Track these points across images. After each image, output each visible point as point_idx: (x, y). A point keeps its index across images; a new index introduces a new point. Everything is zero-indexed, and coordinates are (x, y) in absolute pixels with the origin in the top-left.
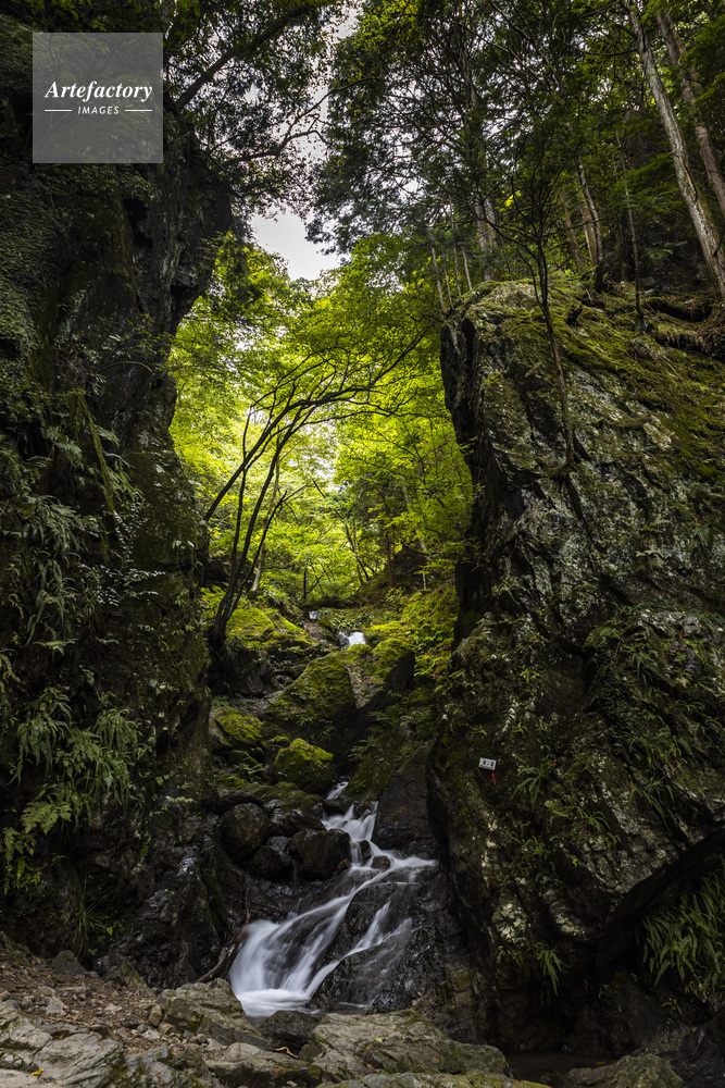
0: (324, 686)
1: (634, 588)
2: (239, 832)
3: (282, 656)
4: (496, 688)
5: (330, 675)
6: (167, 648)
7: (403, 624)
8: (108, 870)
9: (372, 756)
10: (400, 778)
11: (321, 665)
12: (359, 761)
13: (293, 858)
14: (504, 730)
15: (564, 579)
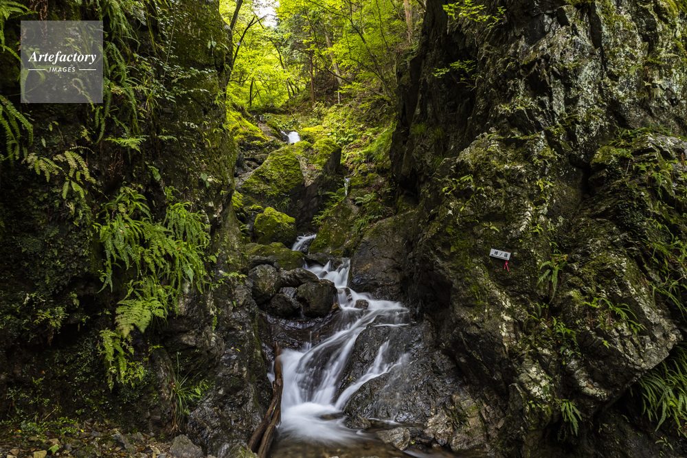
0: (282, 171)
1: (635, 115)
2: (260, 286)
3: (249, 147)
4: (510, 193)
5: (286, 163)
6: (209, 144)
7: (325, 128)
8: (195, 347)
9: (329, 222)
10: (367, 243)
11: (279, 155)
12: (319, 226)
13: (300, 302)
14: (521, 229)
15: (581, 103)
